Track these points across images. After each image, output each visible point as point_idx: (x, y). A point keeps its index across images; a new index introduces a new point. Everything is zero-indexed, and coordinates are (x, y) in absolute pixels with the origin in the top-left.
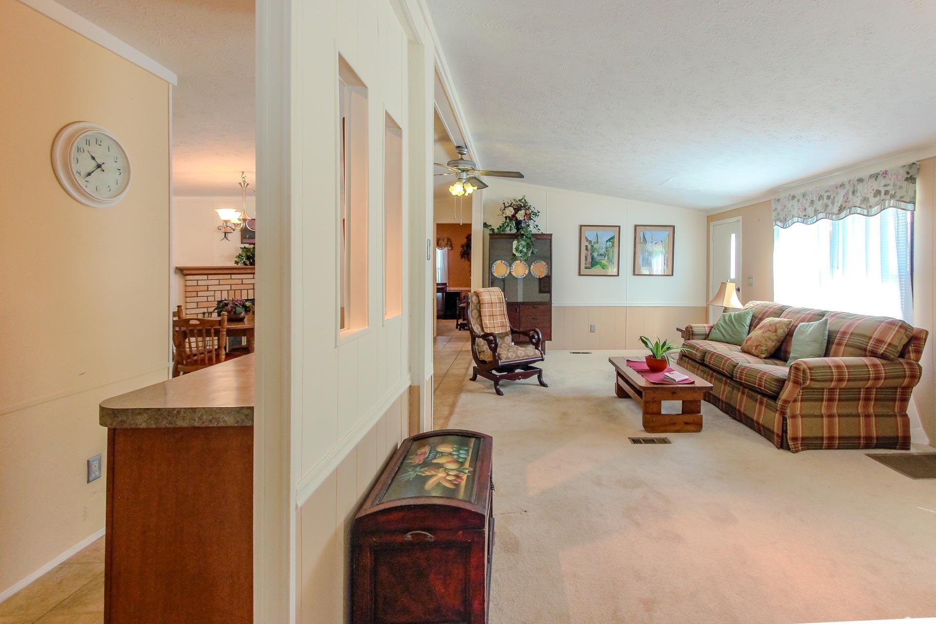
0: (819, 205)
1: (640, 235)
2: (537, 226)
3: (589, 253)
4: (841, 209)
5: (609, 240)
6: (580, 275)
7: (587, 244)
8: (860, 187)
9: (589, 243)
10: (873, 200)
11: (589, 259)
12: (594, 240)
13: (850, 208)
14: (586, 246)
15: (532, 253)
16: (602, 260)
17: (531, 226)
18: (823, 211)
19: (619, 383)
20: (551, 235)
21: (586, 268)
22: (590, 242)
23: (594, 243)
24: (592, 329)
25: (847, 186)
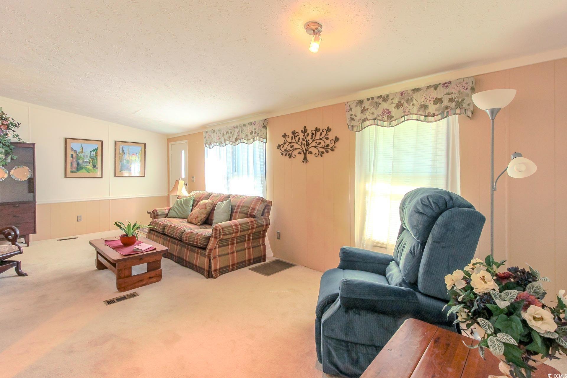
0: (226, 136)
1: (119, 147)
2: (17, 136)
3: (75, 160)
4: (236, 140)
5: (93, 151)
6: (66, 177)
7: (72, 153)
8: (244, 129)
9: (74, 152)
10: (250, 136)
11: (75, 165)
12: (79, 150)
13: (240, 139)
14: (72, 155)
15: (12, 159)
16: (86, 165)
17: (9, 135)
18: (228, 140)
19: (98, 259)
20: (34, 144)
21: (71, 172)
22: (76, 152)
23: (80, 153)
24: (79, 219)
25: (239, 127)
